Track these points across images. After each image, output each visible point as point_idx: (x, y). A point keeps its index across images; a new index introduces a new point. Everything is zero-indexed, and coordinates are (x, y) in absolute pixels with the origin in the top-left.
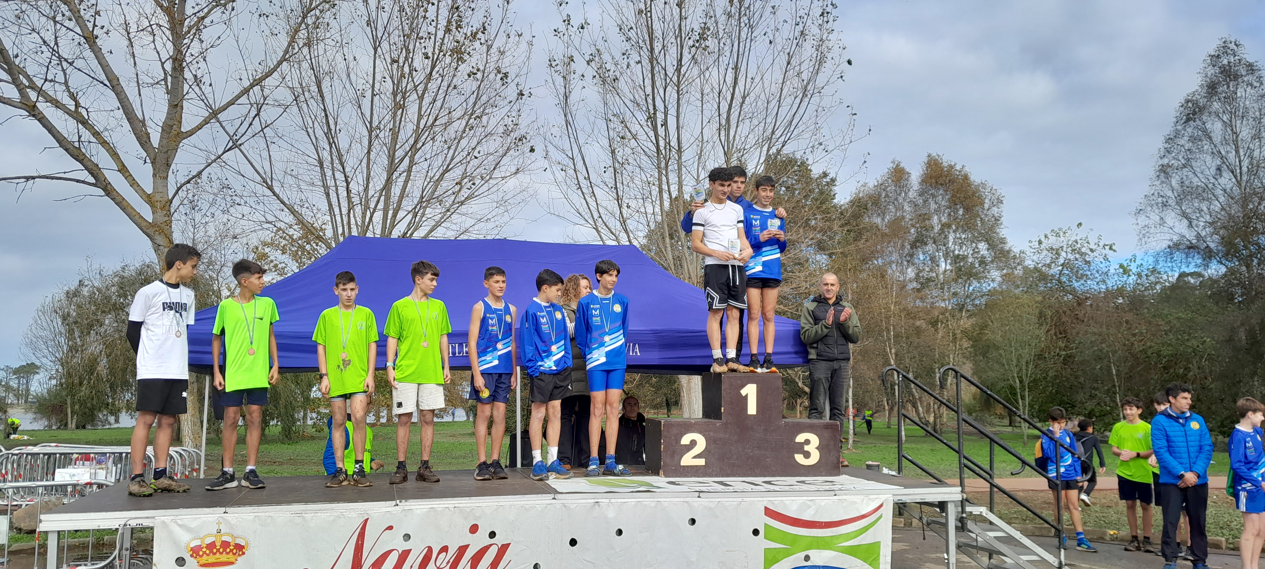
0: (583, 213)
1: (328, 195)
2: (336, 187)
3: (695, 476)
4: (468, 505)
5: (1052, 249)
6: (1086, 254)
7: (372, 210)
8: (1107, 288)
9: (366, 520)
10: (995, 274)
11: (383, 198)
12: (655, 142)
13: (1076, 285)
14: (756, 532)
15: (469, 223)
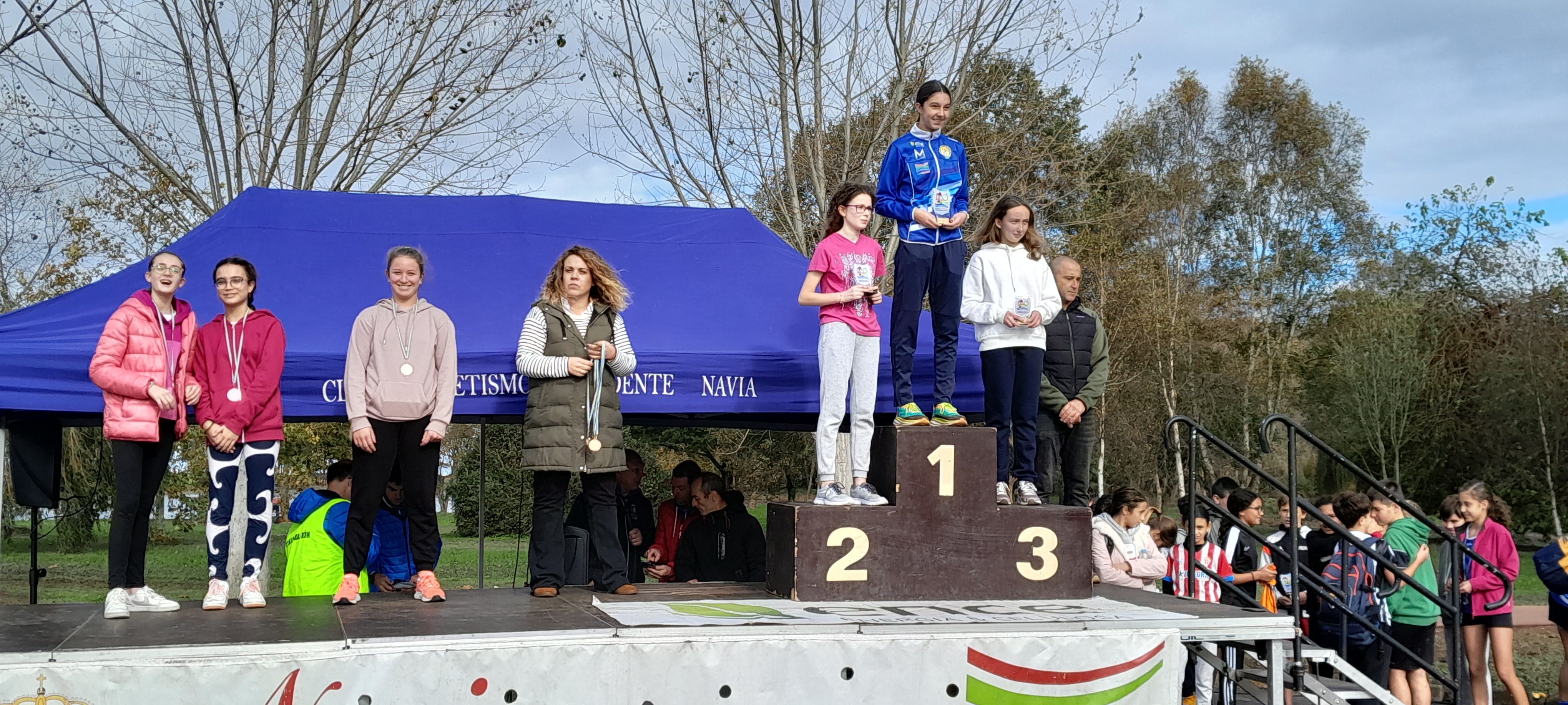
0: (650, 154)
1: (200, 116)
2: (216, 102)
3: (850, 599)
4: (469, 647)
5: (1442, 221)
6: (1498, 229)
7: (278, 143)
8: (1535, 289)
9: (295, 673)
10: (1348, 263)
11: (297, 122)
12: (775, 29)
13: (1483, 283)
14: (953, 690)
15: (448, 167)
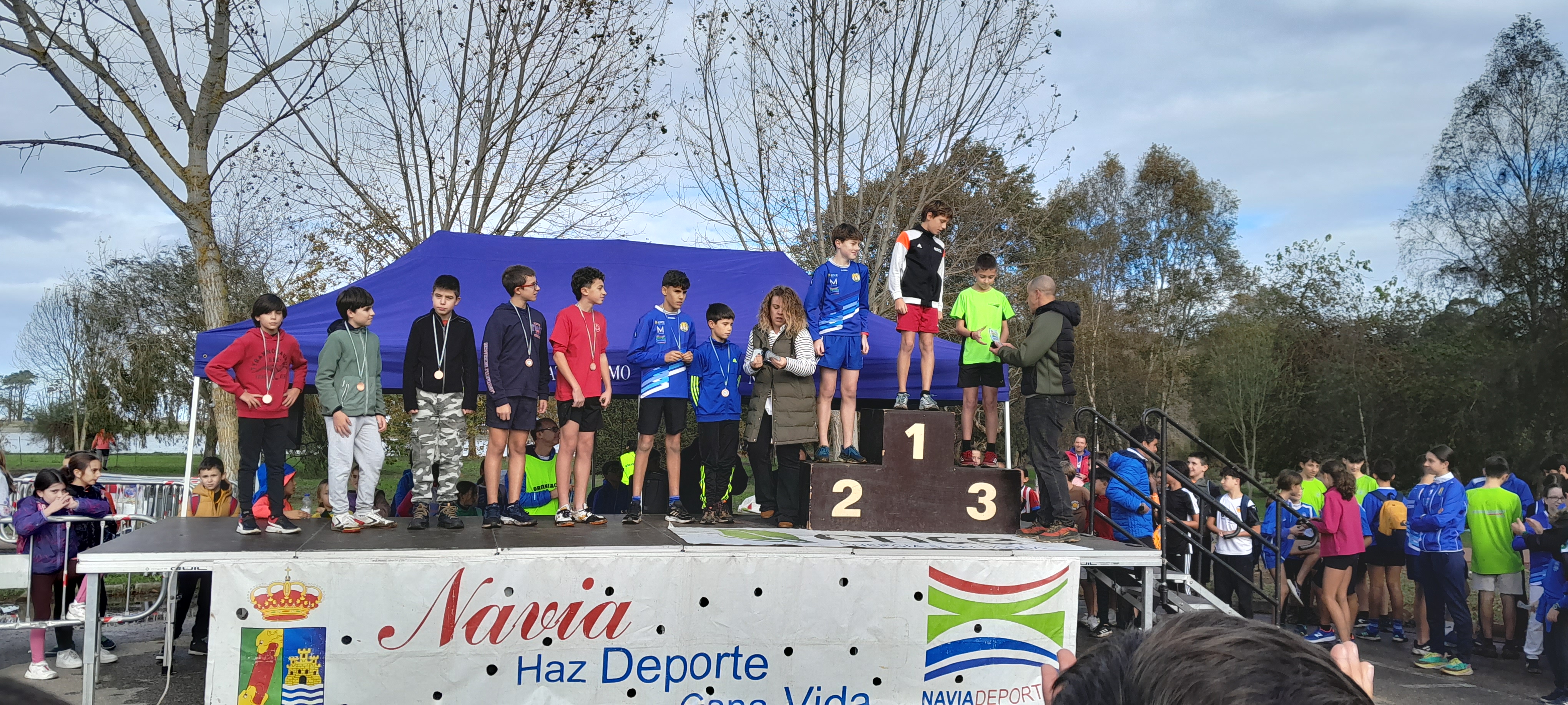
0: (721, 208)
1: (405, 176)
2: (416, 166)
3: (848, 530)
4: (582, 556)
5: (1294, 266)
6: (1334, 273)
7: (459, 196)
8: (1358, 317)
9: (462, 571)
10: (1223, 294)
11: (473, 182)
12: (811, 121)
13: (1321, 311)
14: (918, 596)
15: (578, 215)
